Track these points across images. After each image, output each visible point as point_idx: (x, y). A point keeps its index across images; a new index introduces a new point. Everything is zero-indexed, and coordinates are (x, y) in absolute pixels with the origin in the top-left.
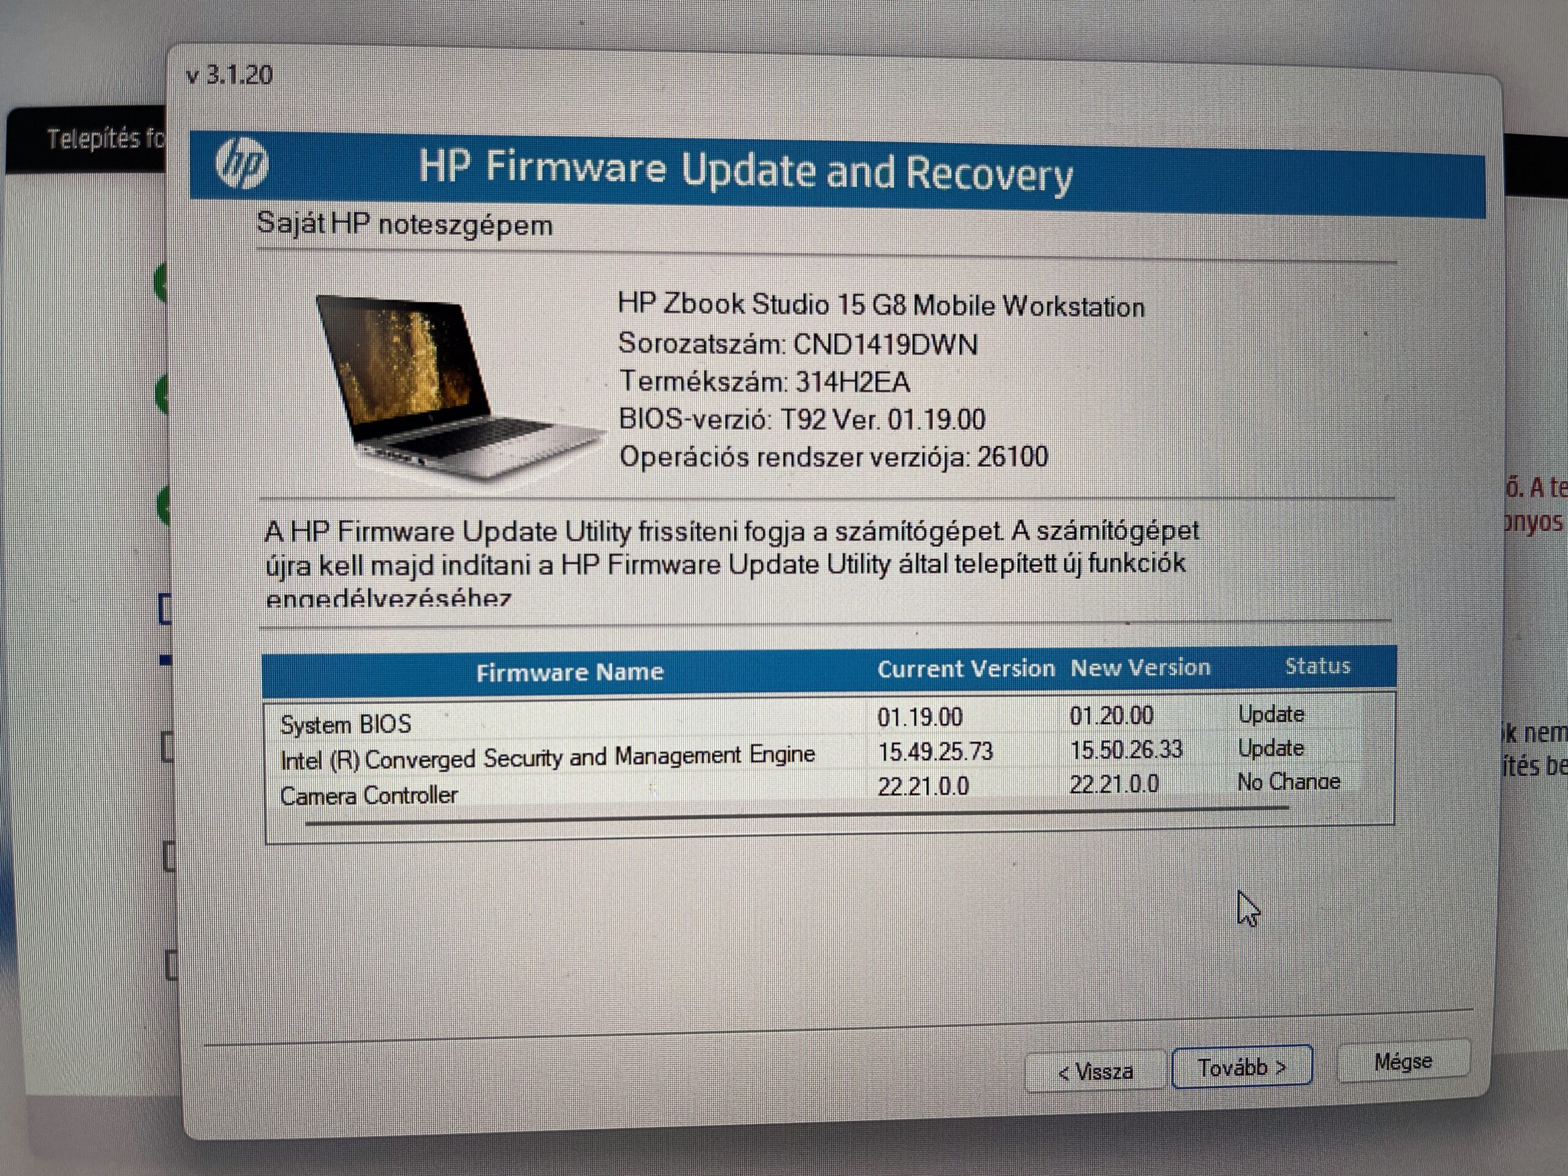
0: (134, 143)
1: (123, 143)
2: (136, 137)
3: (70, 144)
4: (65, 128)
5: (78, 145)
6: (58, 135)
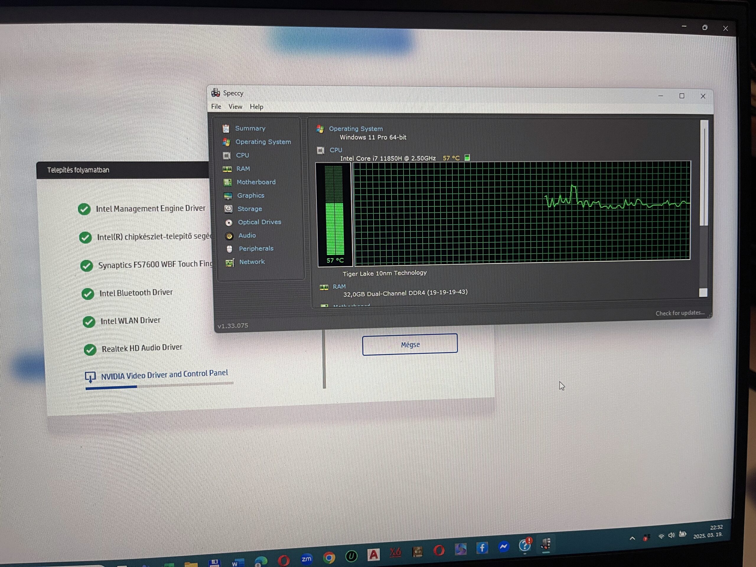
0: (71, 171)
1: (69, 171)
2: (72, 169)
3: (54, 171)
4: (52, 167)
5: (56, 172)
6: (51, 169)
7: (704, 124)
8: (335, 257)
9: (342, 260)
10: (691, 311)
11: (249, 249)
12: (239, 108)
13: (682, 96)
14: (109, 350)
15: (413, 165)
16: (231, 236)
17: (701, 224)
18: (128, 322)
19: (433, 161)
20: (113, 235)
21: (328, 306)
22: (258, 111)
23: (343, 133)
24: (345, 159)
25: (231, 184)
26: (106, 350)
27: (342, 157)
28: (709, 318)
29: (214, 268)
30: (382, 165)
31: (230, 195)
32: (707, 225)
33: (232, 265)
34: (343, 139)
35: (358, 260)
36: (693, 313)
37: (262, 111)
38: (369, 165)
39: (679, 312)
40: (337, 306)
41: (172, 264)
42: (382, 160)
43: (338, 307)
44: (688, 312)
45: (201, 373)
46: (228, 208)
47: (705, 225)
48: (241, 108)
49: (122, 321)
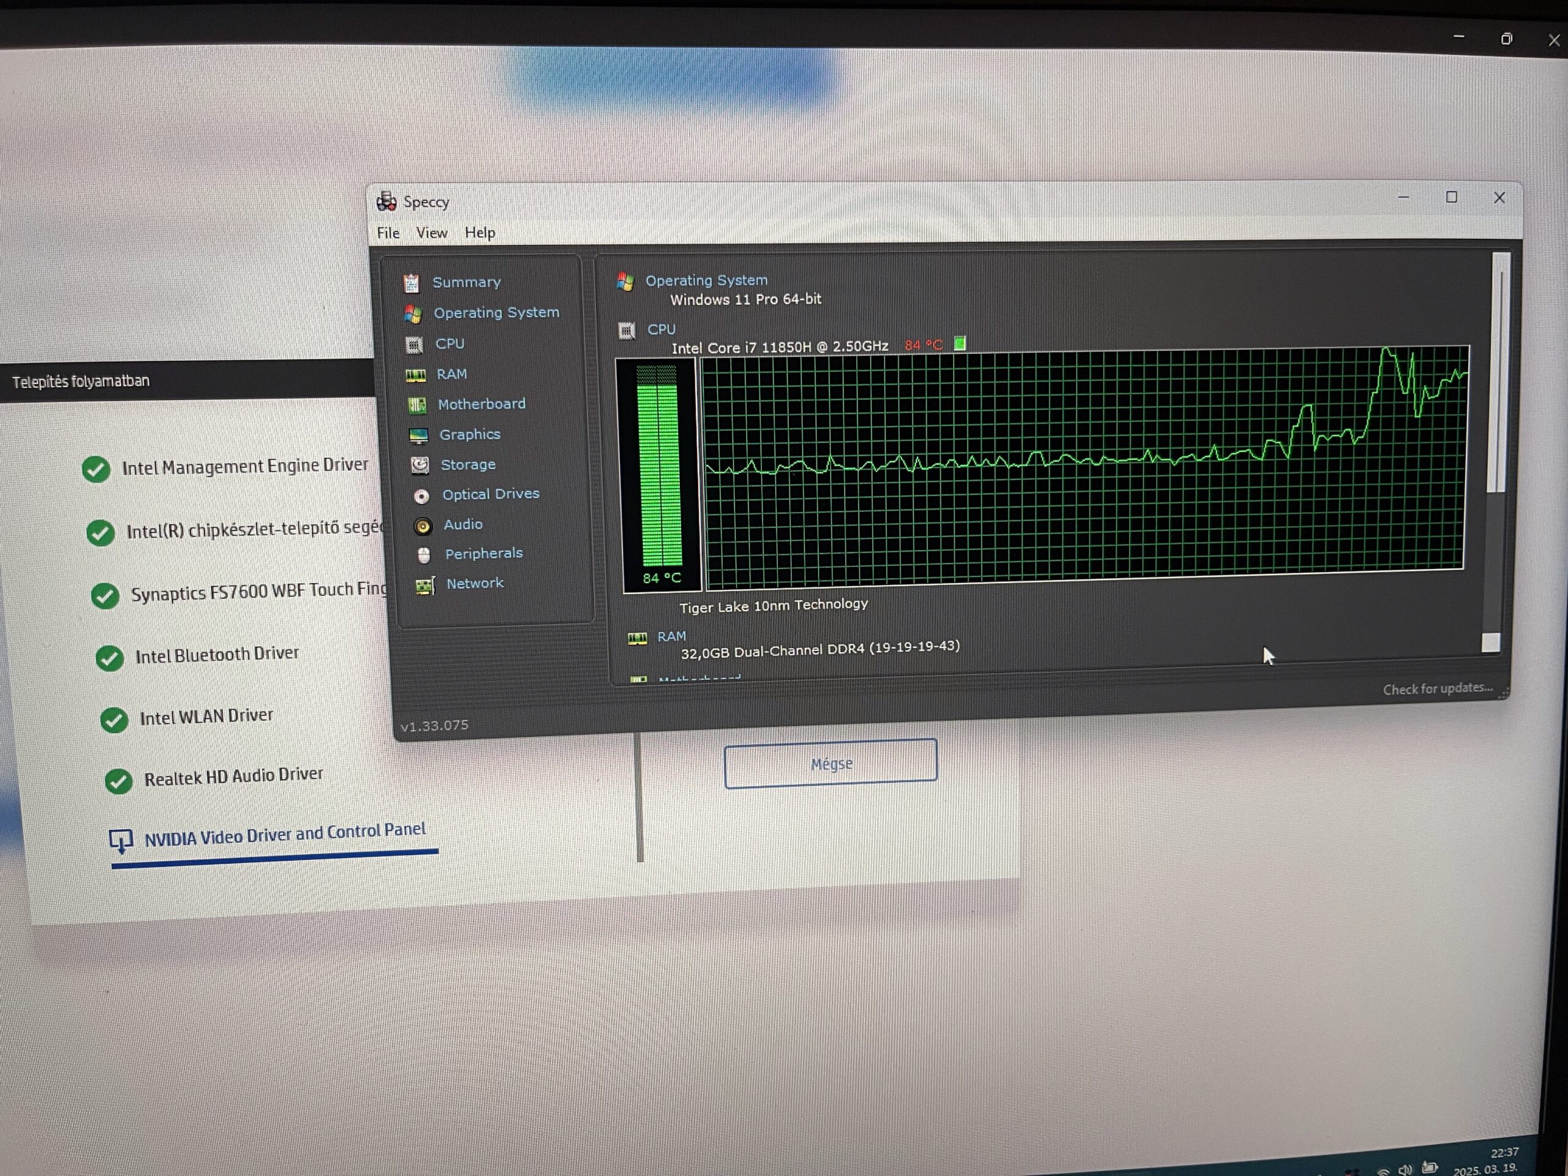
0: (65, 385)
1: (59, 385)
2: (66, 381)
3: (27, 385)
4: (23, 376)
5: (31, 385)
7: (1501, 261)
8: (661, 570)
9: (676, 578)
10: (1463, 684)
11: (467, 555)
12: (440, 236)
13: (1451, 198)
14: (160, 782)
15: (836, 362)
16: (428, 527)
17: (1490, 489)
18: (201, 718)
19: (882, 352)
20: (162, 528)
21: (646, 681)
22: (484, 241)
23: (678, 290)
24: (682, 349)
25: (424, 408)
26: (154, 780)
27: (675, 345)
28: (1502, 699)
29: (389, 597)
30: (766, 362)
31: (423, 435)
32: (1504, 491)
33: (430, 592)
34: (677, 303)
35: (714, 578)
36: (1468, 688)
37: (494, 242)
38: (738, 363)
39: (1435, 687)
40: (667, 679)
41: (297, 590)
42: (766, 351)
43: (669, 682)
44: (1455, 686)
45: (366, 831)
46: (419, 464)
47: (1499, 491)
48: (445, 237)
49: (186, 718)
